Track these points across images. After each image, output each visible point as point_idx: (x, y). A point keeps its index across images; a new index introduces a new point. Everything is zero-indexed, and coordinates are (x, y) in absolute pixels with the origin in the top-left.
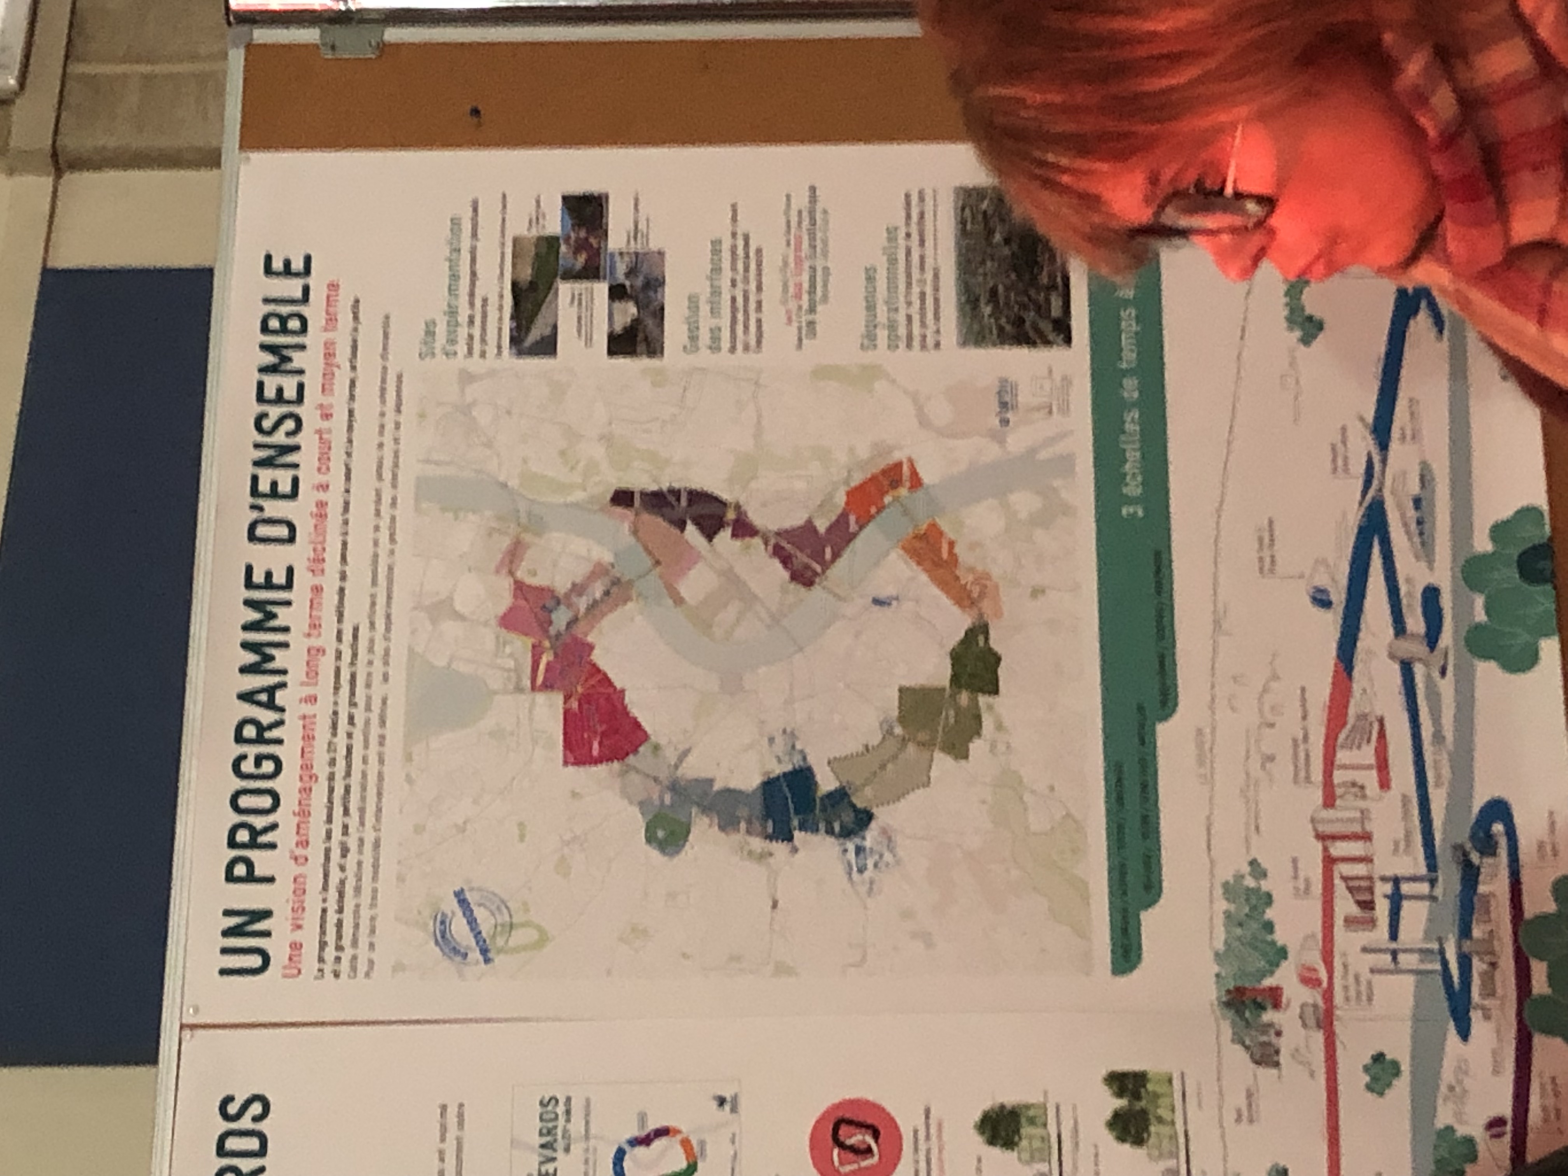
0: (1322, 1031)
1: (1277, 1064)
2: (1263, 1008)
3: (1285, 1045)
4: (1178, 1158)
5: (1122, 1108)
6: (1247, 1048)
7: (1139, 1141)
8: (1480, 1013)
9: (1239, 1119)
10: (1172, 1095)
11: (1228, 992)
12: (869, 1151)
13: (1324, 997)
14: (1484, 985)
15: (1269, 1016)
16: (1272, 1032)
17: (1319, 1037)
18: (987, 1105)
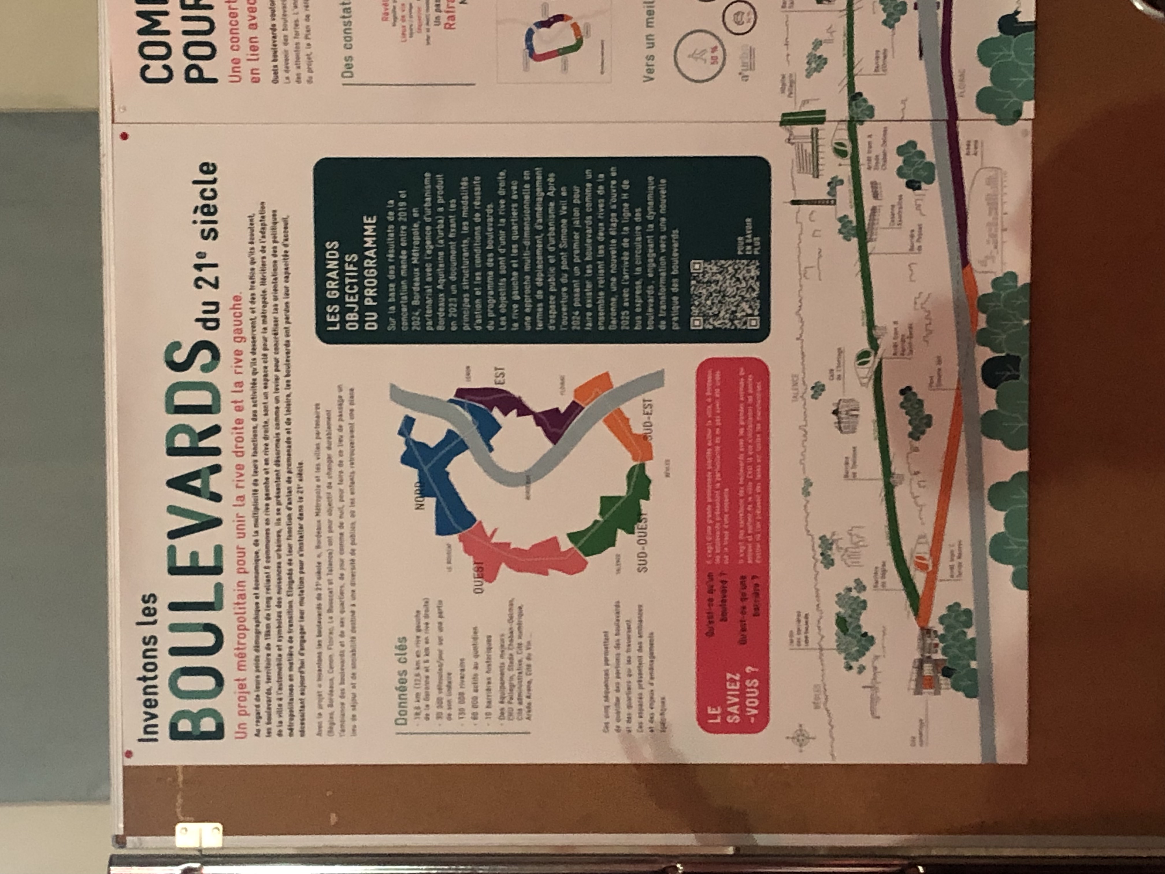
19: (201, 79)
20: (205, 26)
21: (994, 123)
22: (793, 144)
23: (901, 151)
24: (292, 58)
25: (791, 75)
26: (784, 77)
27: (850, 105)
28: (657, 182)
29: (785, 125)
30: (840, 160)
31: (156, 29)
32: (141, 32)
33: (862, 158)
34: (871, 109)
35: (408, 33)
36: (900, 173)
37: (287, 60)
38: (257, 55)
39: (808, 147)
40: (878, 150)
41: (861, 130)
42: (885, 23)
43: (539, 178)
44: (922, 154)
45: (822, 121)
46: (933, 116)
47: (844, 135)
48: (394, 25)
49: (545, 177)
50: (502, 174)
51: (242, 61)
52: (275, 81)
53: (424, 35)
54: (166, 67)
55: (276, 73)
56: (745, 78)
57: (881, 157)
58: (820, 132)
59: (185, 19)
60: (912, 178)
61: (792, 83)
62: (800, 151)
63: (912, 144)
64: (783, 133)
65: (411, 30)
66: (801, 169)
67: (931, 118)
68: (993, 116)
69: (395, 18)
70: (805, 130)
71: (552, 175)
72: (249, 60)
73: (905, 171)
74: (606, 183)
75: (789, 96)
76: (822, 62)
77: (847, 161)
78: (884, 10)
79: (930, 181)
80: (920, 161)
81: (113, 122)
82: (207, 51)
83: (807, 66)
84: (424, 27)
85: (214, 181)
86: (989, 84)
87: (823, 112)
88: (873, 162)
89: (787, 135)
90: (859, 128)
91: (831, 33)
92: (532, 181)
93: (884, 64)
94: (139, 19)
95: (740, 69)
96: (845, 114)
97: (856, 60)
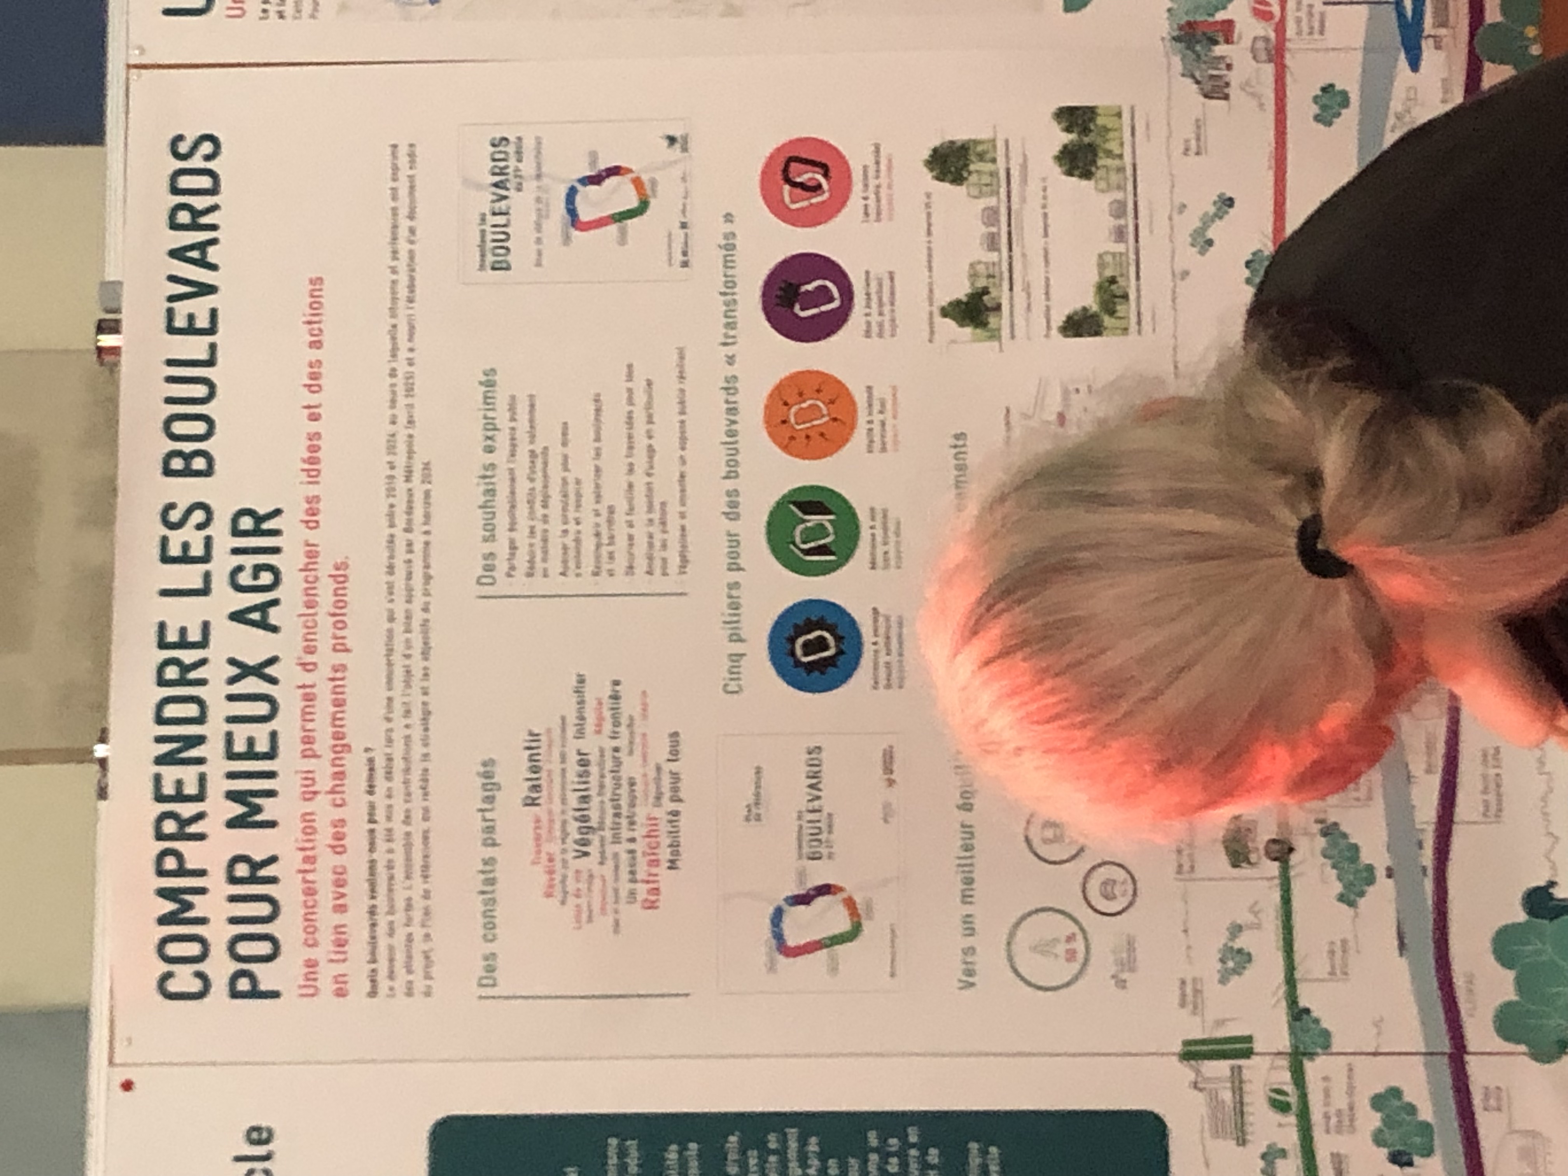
0: (1272, 65)
1: (1226, 97)
2: (1216, 43)
3: (1235, 77)
4: (1125, 190)
5: (1072, 141)
6: (1198, 82)
7: (1087, 175)
8: (1431, 41)
9: (1186, 151)
10: (1120, 129)
11: (1181, 28)
12: (818, 188)
13: (1276, 31)
14: (1436, 14)
15: (1219, 50)
16: (1223, 66)
17: (1269, 69)
18: (937, 143)
19: (255, 993)
20: (264, 909)
21: (1526, 1059)
22: (1201, 1090)
23: (1378, 1102)
24: (400, 957)
25: (1194, 980)
26: (1183, 982)
27: (1291, 1027)
28: (984, 1153)
29: (1188, 1060)
30: (1278, 1117)
31: (187, 915)
32: (163, 920)
33: (1316, 1116)
34: (1326, 1035)
35: (584, 916)
36: (1379, 1139)
37: (391, 960)
38: (344, 953)
39: (1227, 1096)
40: (1340, 1102)
41: (1312, 1069)
42: (1341, 898)
43: (793, 1145)
44: (1412, 1109)
45: (1248, 1054)
46: (1427, 1045)
47: (1284, 1078)
48: (563, 903)
49: (803, 1142)
50: (733, 1139)
51: (321, 964)
52: (373, 993)
53: (610, 920)
54: (200, 975)
55: (373, 981)
56: (1122, 984)
57: (1346, 1112)
58: (1244, 1071)
59: (233, 899)
60: (1399, 1148)
61: (1197, 992)
62: (1215, 1103)
63: (1395, 1092)
64: (1185, 1072)
65: (590, 912)
66: (1217, 1132)
67: (1423, 1050)
68: (1523, 1048)
69: (565, 893)
70: (1220, 1068)
71: (813, 1140)
72: (332, 961)
73: (1387, 1135)
74: (902, 1155)
75: (1194, 1013)
76: (1243, 958)
77: (1292, 1119)
78: (1340, 878)
79: (1428, 1152)
80: (1408, 1118)
81: (111, 1063)
82: (264, 948)
83: (1219, 966)
84: (610, 907)
85: (267, 1158)
86: (1513, 997)
87: (1249, 1039)
88: (1334, 1120)
89: (1192, 1076)
90: (1308, 1065)
91: (1256, 914)
92: (782, 1153)
93: (1345, 965)
94: (161, 900)
95: (1113, 970)
96: (1284, 1042)
97: (1297, 958)
